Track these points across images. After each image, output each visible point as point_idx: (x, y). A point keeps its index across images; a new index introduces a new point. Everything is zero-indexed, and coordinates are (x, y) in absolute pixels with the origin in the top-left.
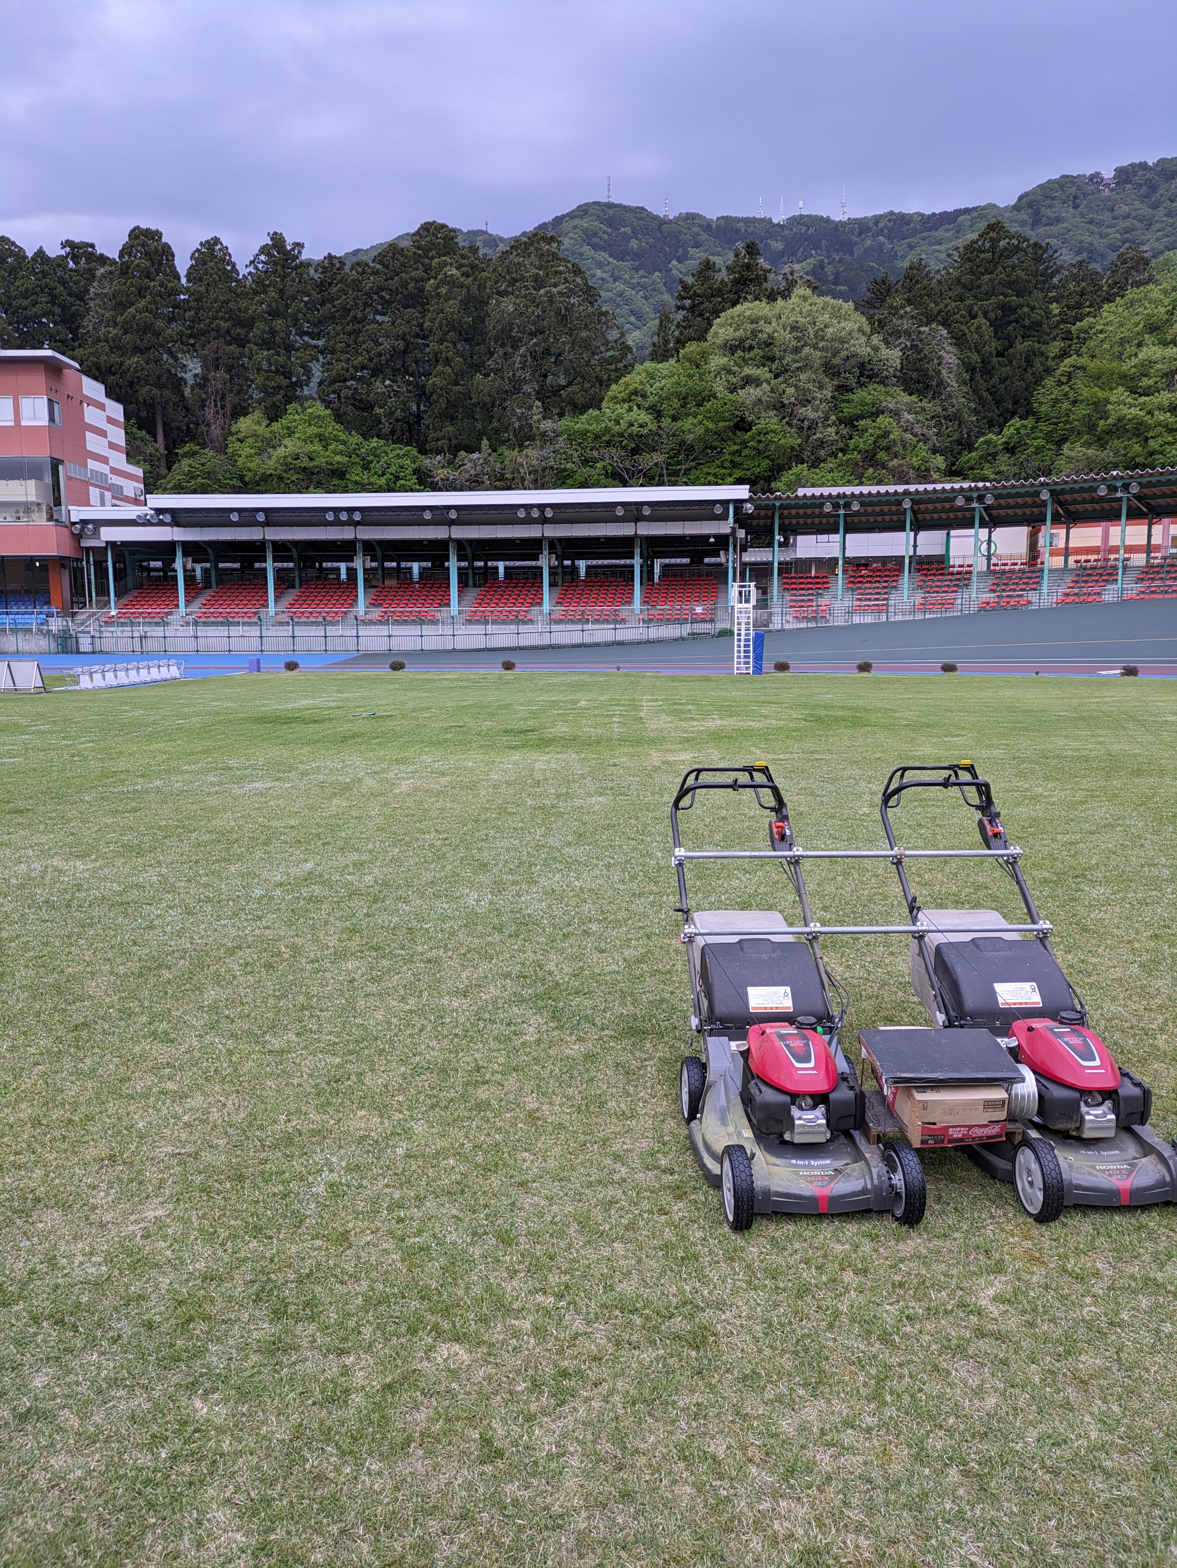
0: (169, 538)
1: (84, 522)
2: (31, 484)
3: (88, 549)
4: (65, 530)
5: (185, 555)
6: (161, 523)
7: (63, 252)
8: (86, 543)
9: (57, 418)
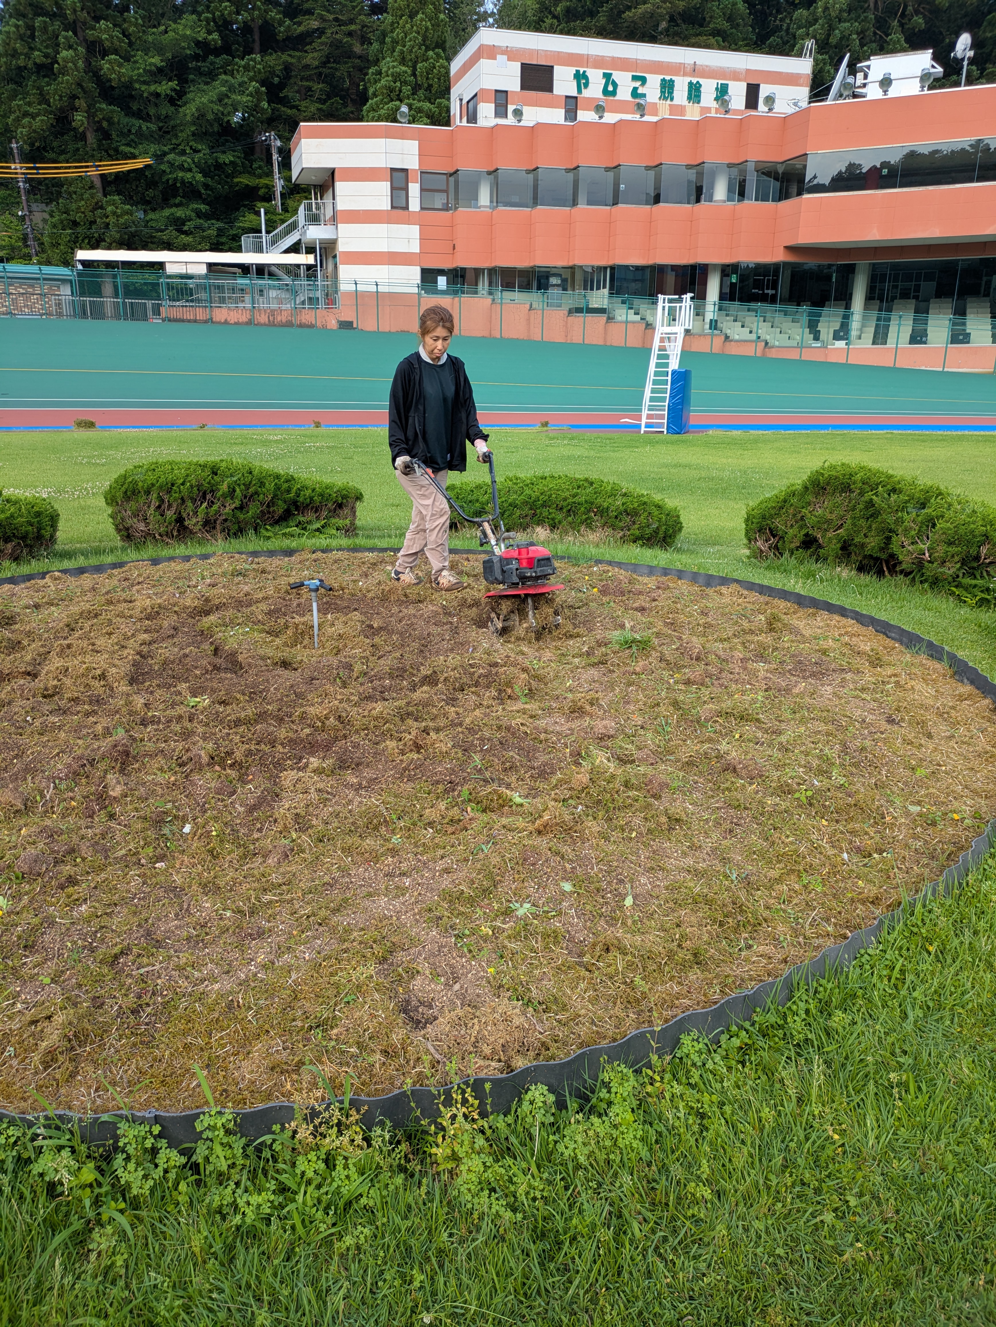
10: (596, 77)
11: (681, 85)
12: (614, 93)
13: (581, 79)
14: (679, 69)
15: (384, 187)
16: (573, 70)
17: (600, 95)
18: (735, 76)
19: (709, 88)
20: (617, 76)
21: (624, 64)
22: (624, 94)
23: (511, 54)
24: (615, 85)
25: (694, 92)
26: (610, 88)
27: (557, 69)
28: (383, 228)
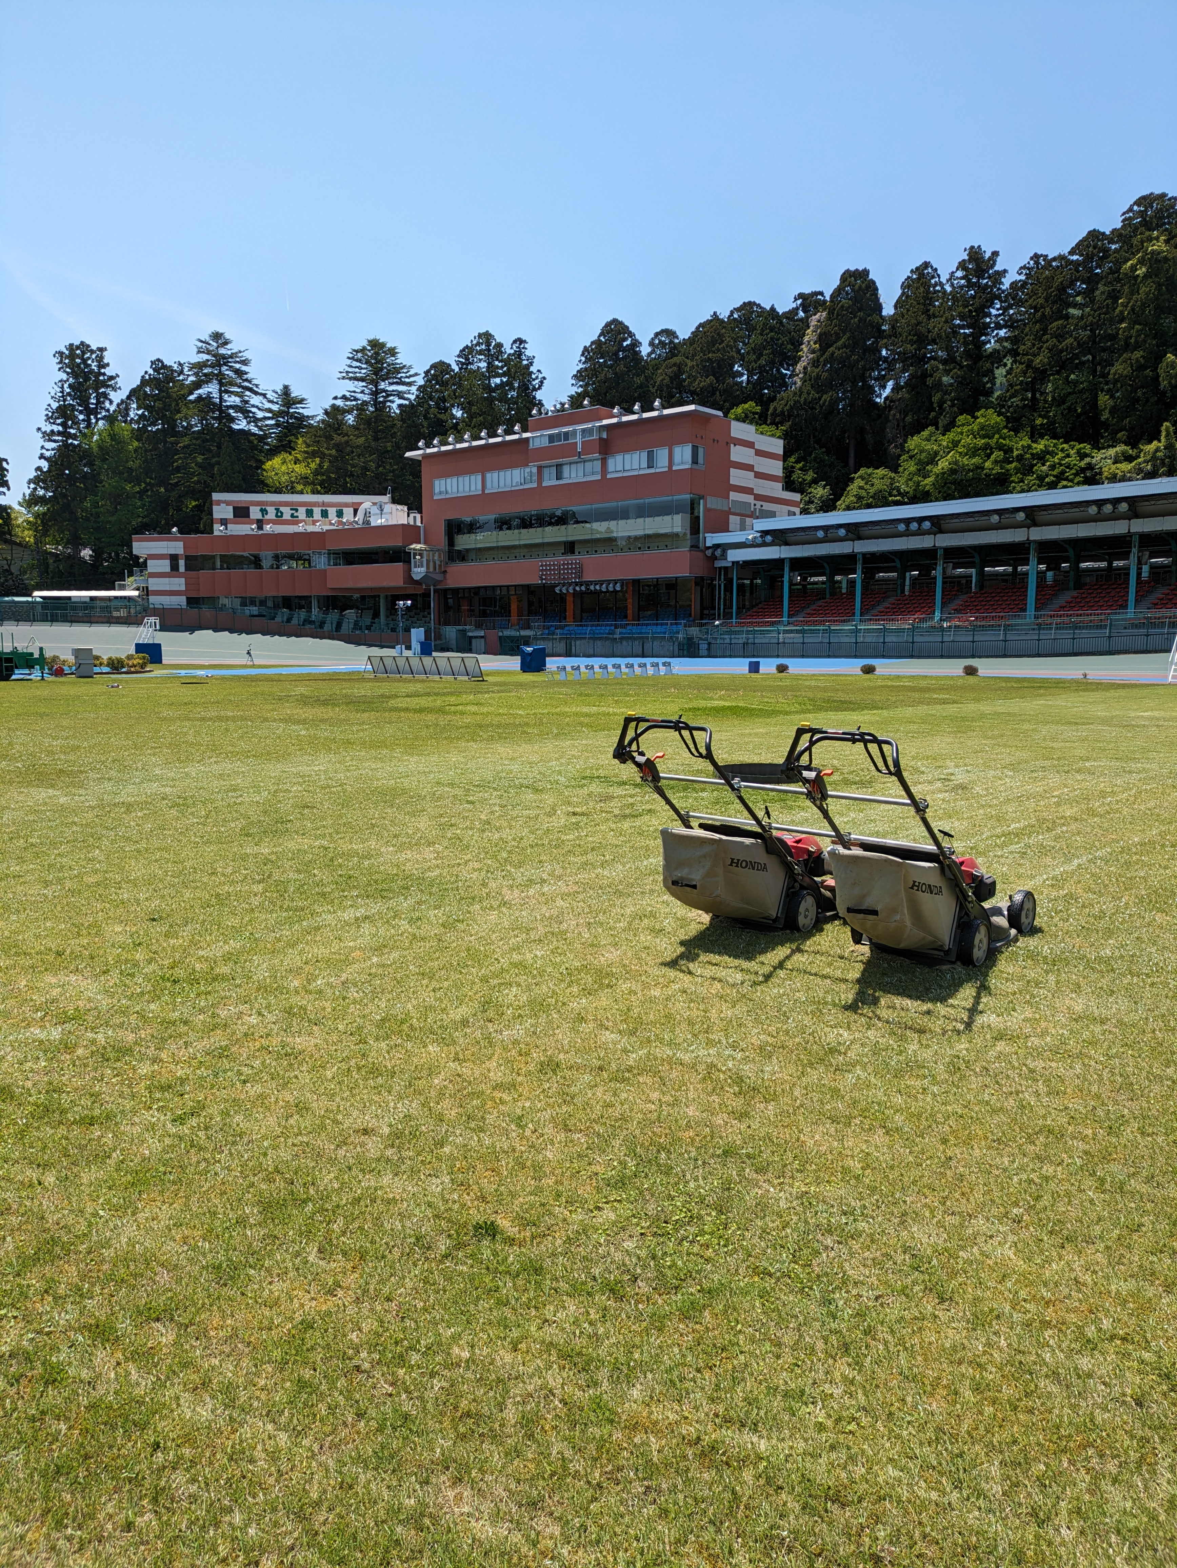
0: (776, 556)
1: (717, 546)
2: (678, 518)
3: (720, 568)
4: (700, 554)
5: (792, 570)
6: (764, 544)
7: (794, 305)
8: (719, 564)
9: (701, 460)
10: (271, 510)
11: (317, 512)
12: (281, 516)
13: (264, 512)
14: (316, 504)
15: (167, 562)
16: (259, 508)
17: (274, 517)
18: (347, 505)
19: (332, 512)
20: (282, 509)
21: (286, 504)
23: (228, 503)
24: (281, 513)
25: (325, 514)
26: (279, 514)
27: (251, 508)
28: (167, 580)
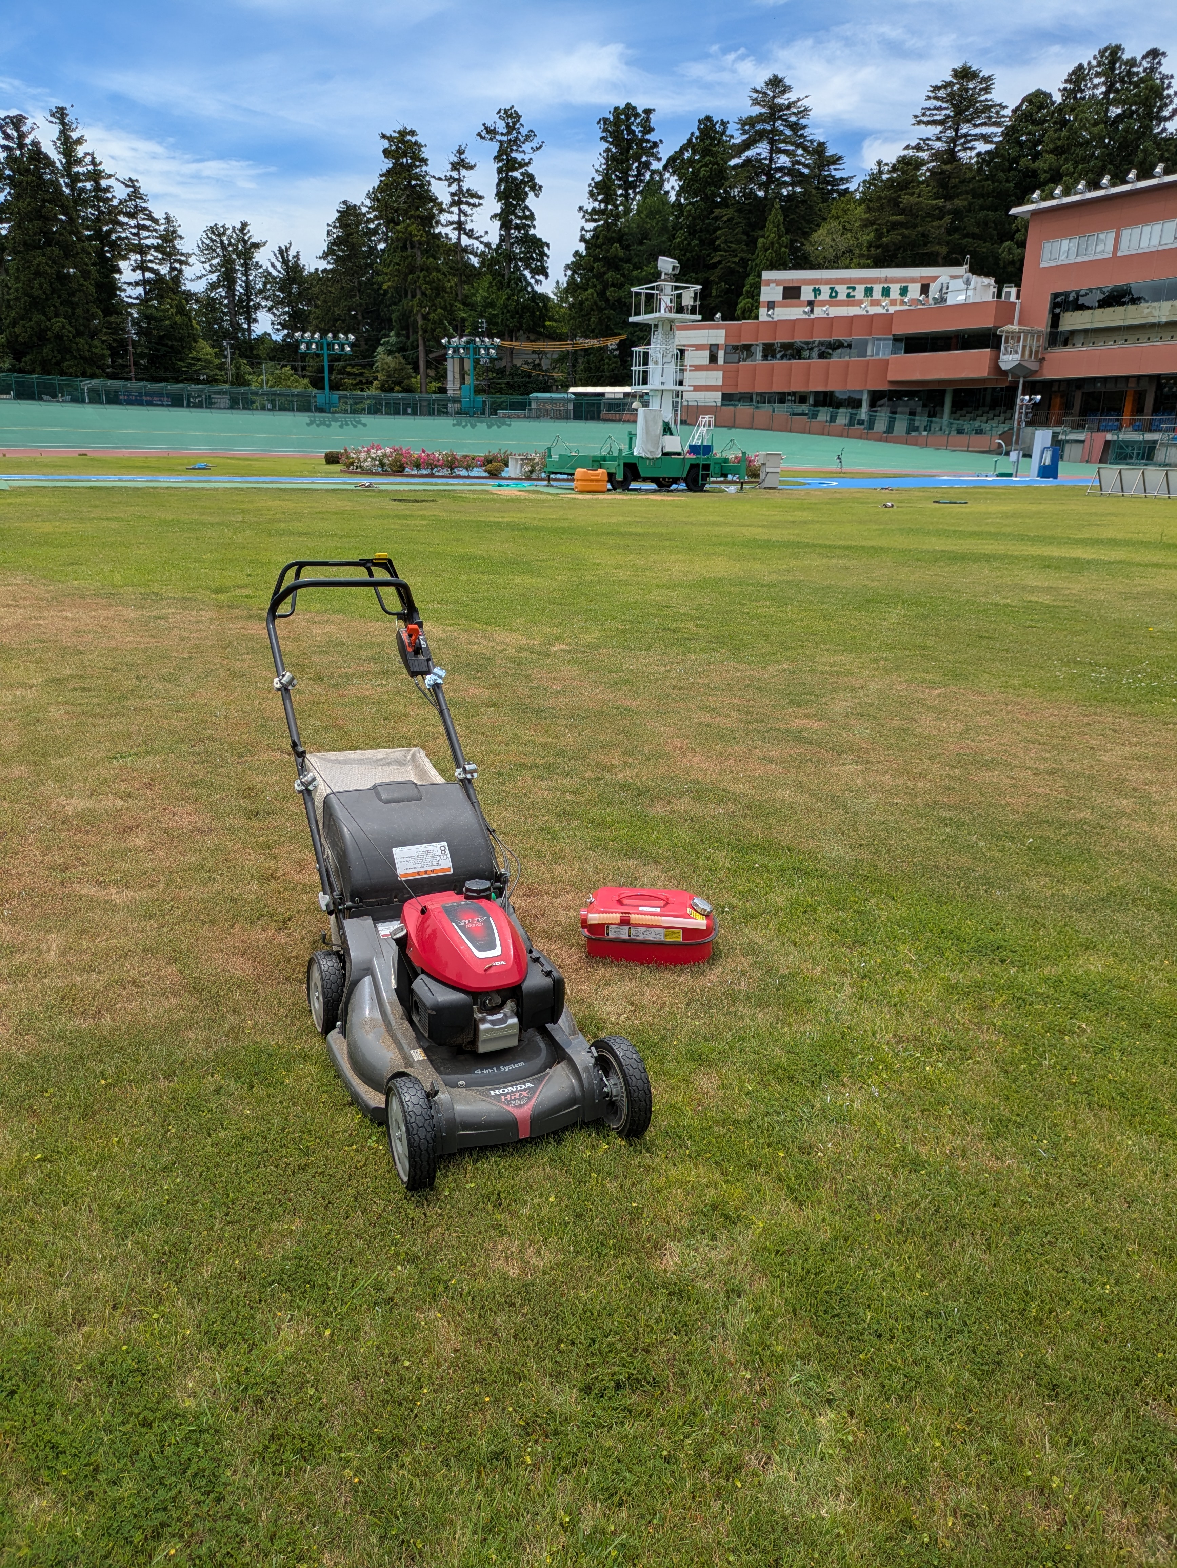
10: (825, 290)
11: (877, 289)
12: (836, 297)
13: (817, 292)
14: (877, 280)
15: (706, 353)
16: (812, 287)
17: (827, 298)
18: (913, 280)
19: (895, 290)
20: (838, 288)
21: (842, 281)
22: (842, 296)
23: (777, 282)
24: (837, 293)
25: (886, 292)
26: (834, 294)
27: (803, 288)
28: (703, 374)
